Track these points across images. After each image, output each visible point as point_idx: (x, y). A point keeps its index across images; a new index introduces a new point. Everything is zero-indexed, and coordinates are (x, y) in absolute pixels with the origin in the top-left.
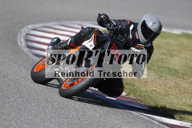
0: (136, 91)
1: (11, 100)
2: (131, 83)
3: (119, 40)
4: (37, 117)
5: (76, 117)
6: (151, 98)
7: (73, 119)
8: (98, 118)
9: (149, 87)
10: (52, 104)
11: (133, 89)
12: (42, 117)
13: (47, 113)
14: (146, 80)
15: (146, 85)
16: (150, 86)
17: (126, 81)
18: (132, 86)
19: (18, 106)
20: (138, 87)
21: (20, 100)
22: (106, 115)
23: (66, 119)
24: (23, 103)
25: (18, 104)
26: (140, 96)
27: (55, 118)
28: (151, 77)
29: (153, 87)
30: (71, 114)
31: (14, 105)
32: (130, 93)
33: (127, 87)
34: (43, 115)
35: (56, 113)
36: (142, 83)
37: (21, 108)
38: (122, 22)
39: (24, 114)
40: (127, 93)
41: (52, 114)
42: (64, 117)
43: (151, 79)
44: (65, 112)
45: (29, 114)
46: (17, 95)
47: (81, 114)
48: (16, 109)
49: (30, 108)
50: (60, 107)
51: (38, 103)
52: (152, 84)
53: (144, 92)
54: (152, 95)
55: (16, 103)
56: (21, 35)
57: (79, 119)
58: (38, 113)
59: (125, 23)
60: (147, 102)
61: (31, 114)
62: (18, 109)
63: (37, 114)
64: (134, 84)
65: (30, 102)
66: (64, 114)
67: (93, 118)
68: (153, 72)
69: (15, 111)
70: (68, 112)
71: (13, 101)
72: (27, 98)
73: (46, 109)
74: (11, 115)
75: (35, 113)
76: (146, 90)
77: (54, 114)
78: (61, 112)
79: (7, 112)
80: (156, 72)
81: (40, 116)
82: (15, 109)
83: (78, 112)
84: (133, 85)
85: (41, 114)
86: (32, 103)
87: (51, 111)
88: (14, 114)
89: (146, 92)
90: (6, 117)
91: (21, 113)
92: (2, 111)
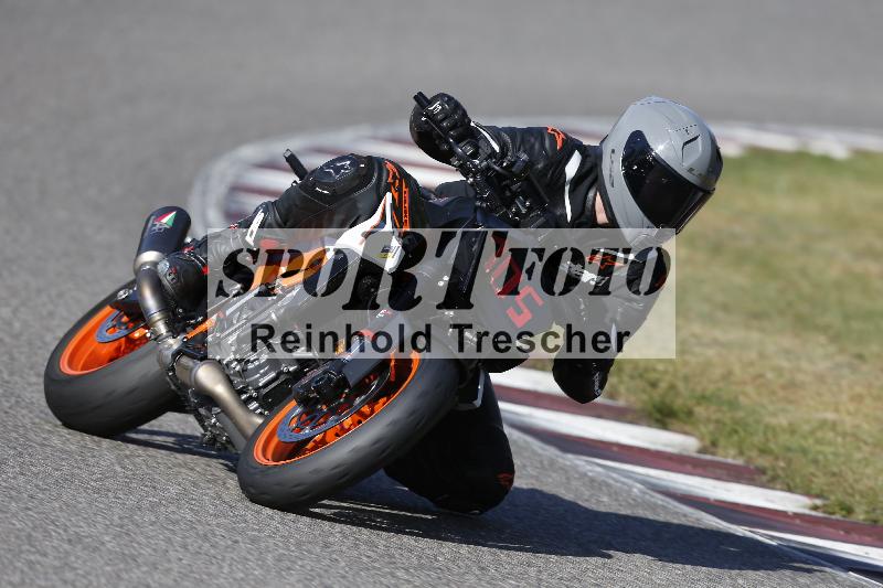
0: (745, 431)
2: (722, 393)
4: (289, 569)
6: (815, 462)
7: (456, 570)
9: (804, 409)
11: (729, 421)
13: (335, 548)
15: (791, 402)
17: (698, 388)
18: (725, 408)
20: (755, 411)
21: (206, 495)
25: (197, 513)
26: (763, 451)
28: (811, 361)
29: (825, 410)
32: (717, 440)
33: (703, 413)
36: (773, 393)
37: (213, 532)
39: (227, 555)
40: (701, 438)
43: (814, 374)
45: (250, 557)
48: (191, 537)
49: (254, 530)
53: (784, 433)
54: (819, 448)
56: (204, 193)
59: (542, 144)
60: (798, 480)
61: (261, 554)
62: (197, 534)
63: (286, 552)
68: (823, 340)
69: (185, 547)
71: (177, 500)
74: (167, 565)
75: (281, 551)
76: (791, 424)
77: (370, 553)
79: (149, 550)
80: (835, 338)
81: (300, 563)
82: (184, 537)
84: (730, 403)
85: (305, 553)
88: (181, 560)
89: (793, 432)
90: (144, 573)
91: (212, 551)
92: (126, 546)
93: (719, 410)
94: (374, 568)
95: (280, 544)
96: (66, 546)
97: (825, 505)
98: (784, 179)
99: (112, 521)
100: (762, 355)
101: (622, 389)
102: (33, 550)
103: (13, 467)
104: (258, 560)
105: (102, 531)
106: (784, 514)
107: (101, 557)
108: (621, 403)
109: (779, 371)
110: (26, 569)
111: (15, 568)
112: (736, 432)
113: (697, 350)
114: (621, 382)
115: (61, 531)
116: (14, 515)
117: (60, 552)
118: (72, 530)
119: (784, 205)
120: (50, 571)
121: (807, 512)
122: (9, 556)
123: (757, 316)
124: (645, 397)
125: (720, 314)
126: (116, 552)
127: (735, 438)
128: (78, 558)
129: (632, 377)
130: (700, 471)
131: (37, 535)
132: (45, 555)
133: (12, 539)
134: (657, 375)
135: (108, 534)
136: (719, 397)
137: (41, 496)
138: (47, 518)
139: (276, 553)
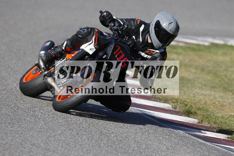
0: (210, 118)
1: (58, 133)
2: (204, 108)
3: (125, 43)
4: (90, 153)
5: (137, 151)
7: (134, 153)
8: (165, 152)
9: (226, 112)
10: (108, 137)
11: (206, 115)
12: (96, 153)
13: (102, 147)
14: (222, 104)
15: (222, 110)
16: (228, 110)
17: (198, 106)
18: (205, 112)
19: (66, 140)
20: (213, 112)
21: (68, 133)
22: (174, 147)
23: (126, 154)
24: (72, 136)
25: (65, 138)
26: (215, 123)
27: (112, 154)
28: (228, 99)
29: (231, 112)
30: (130, 148)
31: (60, 139)
32: (203, 120)
33: (199, 113)
34: (97, 150)
35: (113, 147)
36: (218, 108)
37: (70, 143)
38: (131, 22)
39: (74, 149)
40: (199, 119)
41: (107, 149)
42: (123, 151)
43: (228, 103)
44: (123, 146)
45: (79, 149)
46: (64, 126)
47: (143, 147)
48: (64, 144)
49: (80, 142)
50: (117, 139)
51: (91, 136)
52: (230, 108)
53: (220, 118)
54: (230, 122)
55: (64, 137)
57: (141, 153)
58: (91, 147)
59: (134, 23)
61: (82, 149)
62: (66, 143)
63: (89, 148)
64: (208, 109)
66: (122, 148)
67: (159, 151)
68: (231, 94)
69: (62, 147)
70: (127, 145)
71: (60, 134)
72: (77, 131)
73: (100, 142)
74: (57, 151)
75: (88, 148)
76: (222, 116)
77: (111, 149)
78: (119, 146)
79: (53, 148)
81: (93, 151)
82: (62, 144)
83: (140, 145)
84: (206, 110)
85: (94, 149)
86: (83, 136)
87: (106, 145)
88: (61, 150)
89: (223, 118)
90: (51, 153)
91: (70, 148)
92: (47, 146)
93: (203, 112)
94: (112, 153)
95: (88, 146)
96: (31, 146)
97: (231, 137)
98: (220, 52)
99: (43, 140)
100: (214, 98)
102: (22, 147)
103: (17, 125)
104: (82, 150)
106: (220, 139)
107: (40, 149)
108: (177, 110)
109: (219, 102)
110: (20, 152)
111: (17, 152)
113: (197, 96)
114: (177, 104)
115: (29, 142)
116: (17, 138)
118: (32, 142)
119: (221, 58)
120: (27, 153)
121: (226, 139)
123: (213, 87)
124: (184, 109)
125: (203, 87)
126: (44, 148)
127: (208, 119)
128: (34, 149)
129: (180, 103)
131: (23, 143)
132: (25, 148)
133: (17, 144)
134: (187, 103)
135: (42, 143)
136: (204, 109)
137: (24, 133)
138: (26, 139)
139: (86, 149)
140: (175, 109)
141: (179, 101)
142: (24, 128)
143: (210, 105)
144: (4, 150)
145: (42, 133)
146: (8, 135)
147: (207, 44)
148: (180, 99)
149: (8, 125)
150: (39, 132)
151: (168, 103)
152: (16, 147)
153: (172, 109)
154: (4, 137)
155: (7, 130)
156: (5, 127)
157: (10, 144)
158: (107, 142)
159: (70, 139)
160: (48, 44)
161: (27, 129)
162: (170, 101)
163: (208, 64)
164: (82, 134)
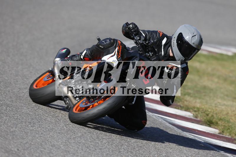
0: (231, 129)
11: (227, 126)
13: (122, 152)
17: (219, 117)
18: (226, 122)
19: (86, 143)
20: (234, 124)
24: (92, 140)
25: (86, 141)
31: (80, 142)
32: (224, 131)
33: (220, 123)
34: (117, 155)
35: (133, 153)
37: (90, 146)
38: (153, 34)
39: (94, 153)
40: (220, 130)
41: (127, 154)
44: (143, 152)
45: (99, 153)
48: (84, 147)
49: (100, 146)
50: (138, 145)
55: (84, 140)
58: (111, 152)
62: (86, 146)
64: (229, 120)
65: (100, 138)
66: (142, 155)
69: (82, 150)
71: (80, 137)
73: (120, 147)
74: (77, 154)
75: (108, 152)
77: (132, 155)
79: (73, 150)
82: (82, 147)
83: (160, 152)
85: (114, 153)
88: (81, 153)
90: (71, 156)
91: (89, 151)
92: (67, 148)
93: (225, 123)
95: (107, 151)
96: (51, 147)
99: (63, 141)
101: (199, 115)
102: (42, 147)
103: (37, 125)
104: (101, 154)
105: (60, 144)
107: (60, 151)
108: (199, 119)
110: (40, 152)
111: (37, 152)
112: (229, 129)
113: (220, 106)
114: (199, 114)
115: (49, 143)
116: (37, 138)
117: (49, 149)
118: (52, 143)
120: (46, 153)
122: (36, 149)
124: (205, 118)
125: (226, 97)
126: (64, 150)
127: (229, 131)
128: (54, 150)
129: (202, 113)
130: (219, 138)
131: (43, 144)
132: (45, 149)
133: (37, 144)
134: (208, 112)
135: (62, 145)
136: (225, 119)
137: (44, 133)
138: (46, 139)
139: (106, 153)
140: (196, 117)
141: (201, 110)
142: (44, 128)
143: (232, 116)
144: (24, 150)
145: (62, 135)
146: (28, 135)
147: (230, 54)
148: (202, 108)
149: (29, 125)
150: (59, 133)
151: (190, 112)
152: (36, 147)
153: (193, 118)
154: (24, 136)
155: (28, 129)
156: (25, 126)
157: (30, 144)
158: (127, 148)
159: (91, 142)
160: (64, 51)
161: (48, 130)
162: (192, 109)
163: (231, 75)
164: (102, 138)
